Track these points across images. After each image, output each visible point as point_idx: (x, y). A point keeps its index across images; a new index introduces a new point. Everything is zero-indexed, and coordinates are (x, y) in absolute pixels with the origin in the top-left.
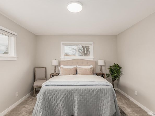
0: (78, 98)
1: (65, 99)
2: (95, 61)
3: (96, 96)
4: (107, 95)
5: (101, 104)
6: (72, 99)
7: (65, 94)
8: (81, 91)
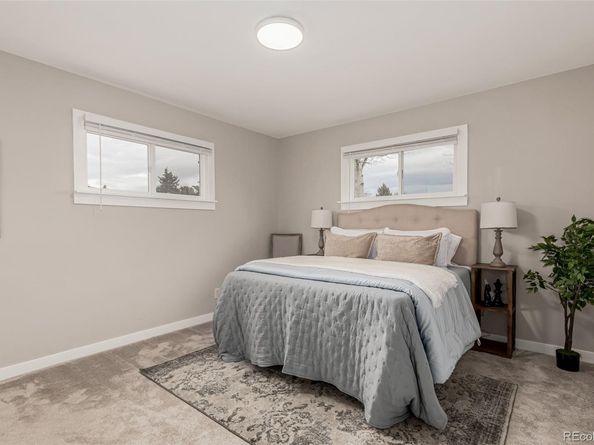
0: (293, 315)
1: (265, 310)
2: (471, 211)
3: (344, 318)
4: (380, 322)
5: (360, 351)
6: (280, 314)
7: (266, 298)
8: (304, 296)
